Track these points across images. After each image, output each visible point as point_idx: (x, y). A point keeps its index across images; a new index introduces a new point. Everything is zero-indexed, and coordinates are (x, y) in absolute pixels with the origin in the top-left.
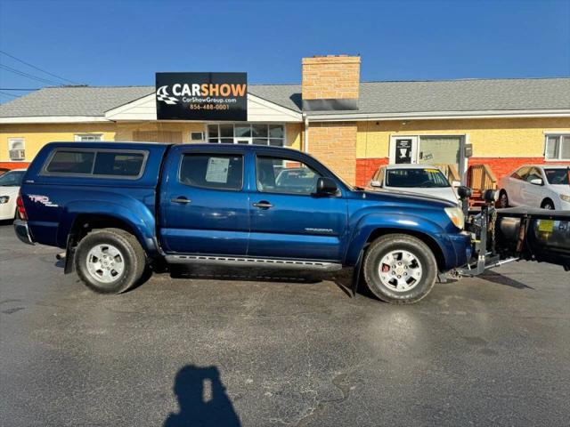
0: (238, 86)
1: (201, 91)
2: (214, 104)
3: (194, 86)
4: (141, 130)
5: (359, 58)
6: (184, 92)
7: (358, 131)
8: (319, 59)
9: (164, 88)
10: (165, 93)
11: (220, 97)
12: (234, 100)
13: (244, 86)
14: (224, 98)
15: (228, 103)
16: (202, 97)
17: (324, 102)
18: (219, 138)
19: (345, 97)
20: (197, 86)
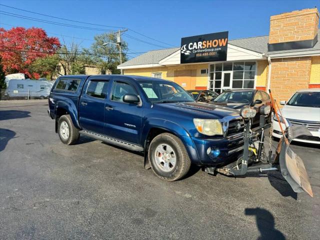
0: (223, 40)
1: (202, 45)
2: (209, 52)
3: (199, 43)
4: (178, 70)
5: (316, 9)
6: (194, 47)
7: (312, 63)
8: (283, 15)
9: (185, 46)
10: (185, 49)
11: (212, 47)
12: (220, 49)
13: (226, 39)
14: (214, 48)
15: (216, 51)
16: (203, 49)
17: (285, 45)
18: (215, 72)
19: (302, 40)
20: (201, 43)
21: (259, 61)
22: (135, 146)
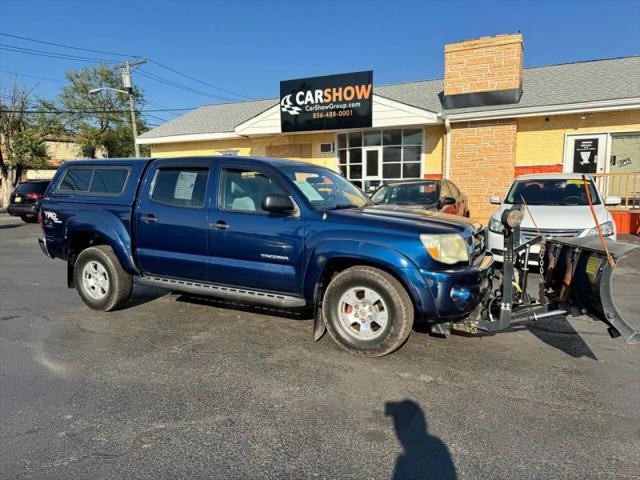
0: (363, 87)
1: (324, 97)
2: (337, 110)
3: (317, 92)
4: (275, 144)
5: (520, 35)
6: (307, 100)
7: (519, 130)
8: (465, 43)
9: (288, 97)
10: (289, 103)
12: (359, 104)
13: (370, 86)
14: (348, 102)
15: (352, 108)
16: (325, 104)
17: (472, 98)
18: (348, 148)
19: (500, 88)
20: (320, 91)
21: (428, 127)
22: (286, 297)
